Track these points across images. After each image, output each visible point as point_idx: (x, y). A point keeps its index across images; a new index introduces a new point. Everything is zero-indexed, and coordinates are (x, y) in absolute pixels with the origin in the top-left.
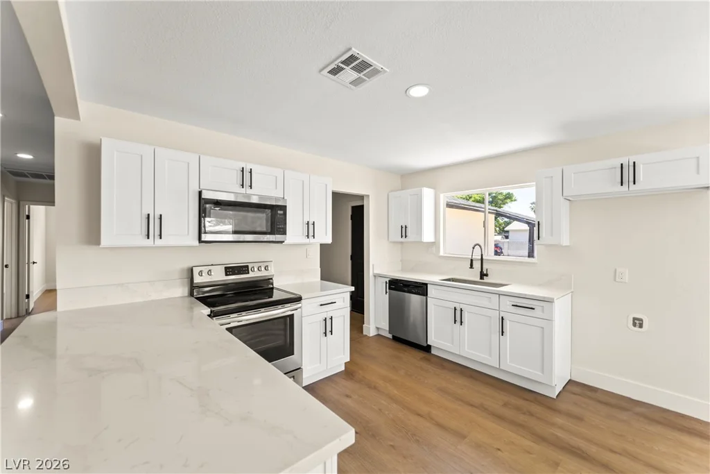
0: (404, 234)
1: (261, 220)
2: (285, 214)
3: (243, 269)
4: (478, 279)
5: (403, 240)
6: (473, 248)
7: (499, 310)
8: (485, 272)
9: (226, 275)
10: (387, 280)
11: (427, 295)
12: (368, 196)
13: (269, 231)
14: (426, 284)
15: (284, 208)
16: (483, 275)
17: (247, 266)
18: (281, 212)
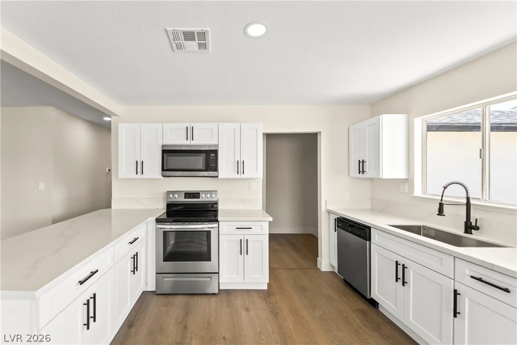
0: (361, 170)
1: (200, 161)
2: (216, 156)
3: (196, 195)
4: (460, 231)
5: (361, 175)
6: (445, 188)
7: (454, 279)
8: (474, 224)
9: (185, 198)
10: (336, 217)
11: (370, 240)
12: (320, 132)
13: (205, 169)
14: (369, 228)
15: (216, 152)
16: (469, 227)
17: (199, 193)
18: (214, 155)
